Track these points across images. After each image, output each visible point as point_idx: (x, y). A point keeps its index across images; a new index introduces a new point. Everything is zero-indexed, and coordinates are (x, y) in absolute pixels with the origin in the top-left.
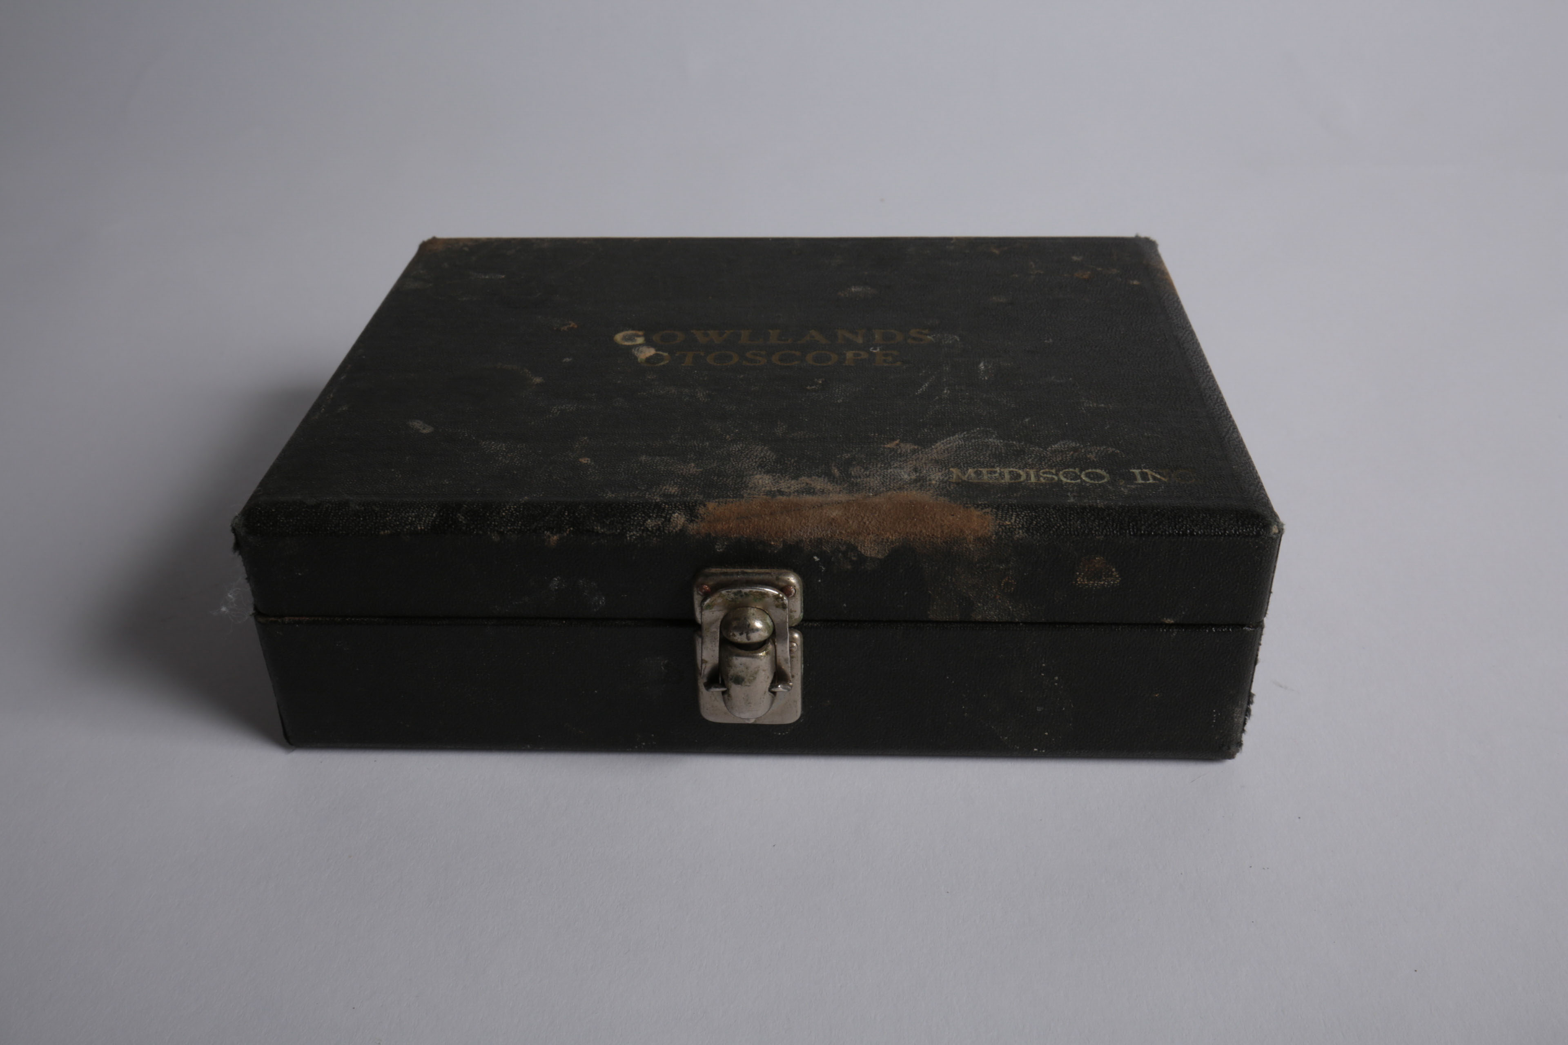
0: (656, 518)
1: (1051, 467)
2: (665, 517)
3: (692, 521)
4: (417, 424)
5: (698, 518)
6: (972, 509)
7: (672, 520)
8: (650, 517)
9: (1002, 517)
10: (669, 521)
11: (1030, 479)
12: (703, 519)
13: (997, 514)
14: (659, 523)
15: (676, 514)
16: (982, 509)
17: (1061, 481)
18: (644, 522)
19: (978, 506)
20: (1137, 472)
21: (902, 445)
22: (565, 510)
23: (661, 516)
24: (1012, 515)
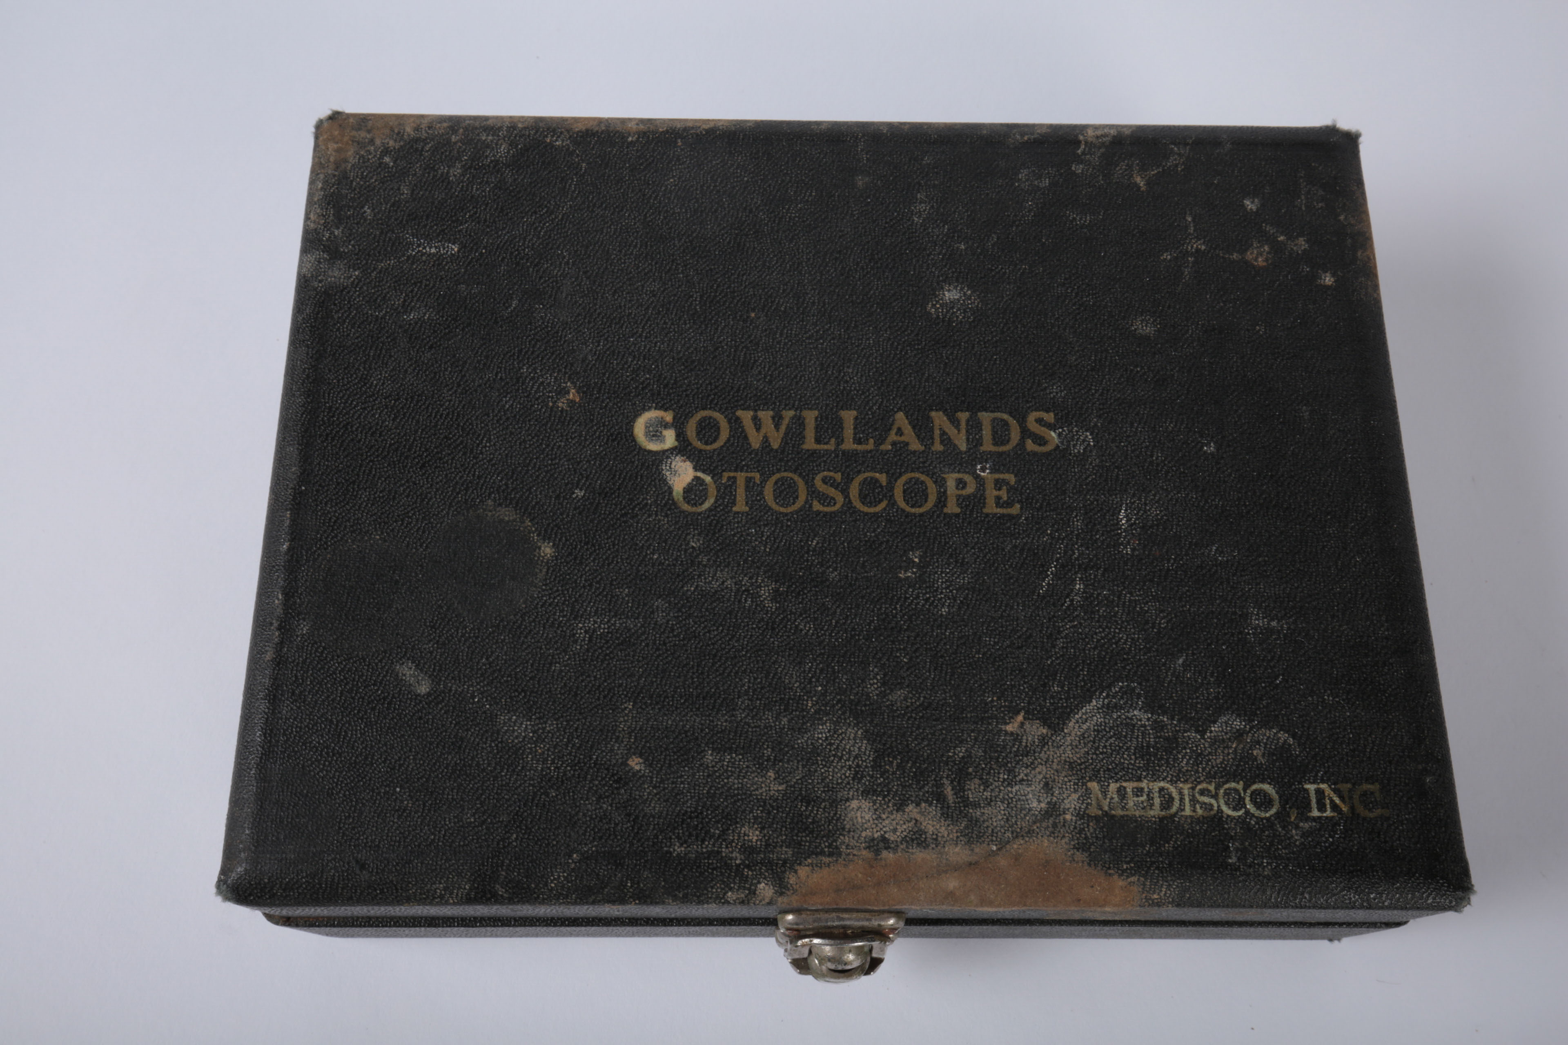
0: (738, 890)
1: (1210, 777)
2: (749, 889)
3: (782, 894)
4: (407, 671)
5: (788, 890)
6: (1116, 877)
7: (757, 892)
8: (731, 889)
9: (1150, 888)
10: (755, 894)
11: (1183, 810)
12: (795, 891)
13: (1144, 885)
14: (743, 896)
15: (763, 884)
16: (1128, 877)
17: (1222, 812)
18: (725, 894)
19: (1124, 871)
20: (1311, 787)
21: (1027, 726)
22: (627, 879)
23: (745, 888)
24: (1162, 885)
